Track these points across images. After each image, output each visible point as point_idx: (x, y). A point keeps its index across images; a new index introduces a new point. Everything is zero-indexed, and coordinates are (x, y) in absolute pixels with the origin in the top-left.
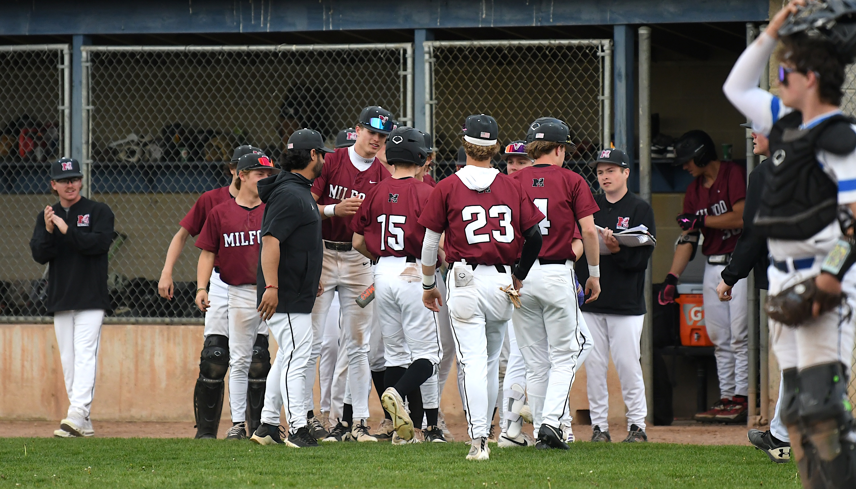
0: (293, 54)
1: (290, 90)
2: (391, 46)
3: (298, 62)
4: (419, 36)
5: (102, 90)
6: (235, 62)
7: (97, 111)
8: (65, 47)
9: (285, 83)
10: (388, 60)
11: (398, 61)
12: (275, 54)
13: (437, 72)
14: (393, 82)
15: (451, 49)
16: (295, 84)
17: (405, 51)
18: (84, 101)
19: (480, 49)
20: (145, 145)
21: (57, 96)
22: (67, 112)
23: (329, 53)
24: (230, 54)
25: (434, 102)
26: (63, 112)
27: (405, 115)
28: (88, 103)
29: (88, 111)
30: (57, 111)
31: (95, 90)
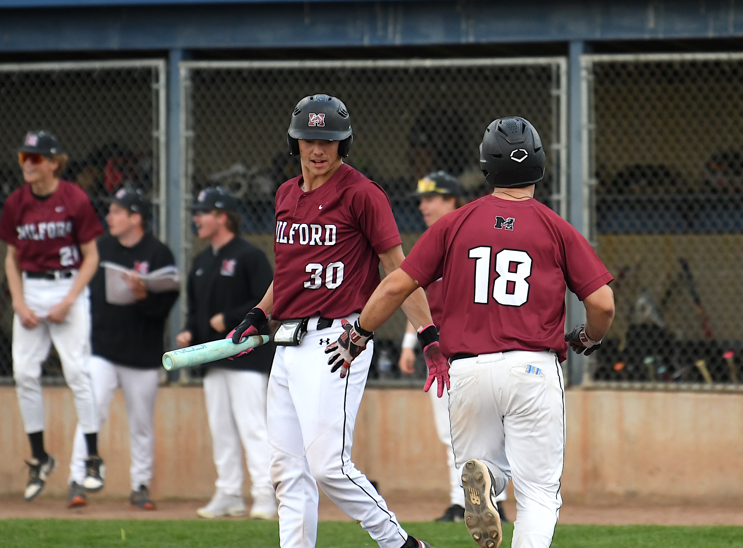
0: (427, 70)
1: (423, 113)
2: (542, 61)
3: (432, 80)
4: (575, 49)
5: (204, 113)
6: (359, 80)
7: (198, 137)
8: (160, 64)
9: (418, 104)
10: (539, 78)
11: (549, 78)
12: (406, 70)
13: (596, 91)
14: (545, 103)
15: (612, 65)
16: (428, 105)
17: (558, 67)
18: (182, 126)
19: (647, 65)
20: (253, 177)
21: (150, 120)
22: (163, 139)
23: (470, 69)
24: (353, 71)
25: (593, 126)
26: (158, 140)
27: (558, 141)
28: (187, 128)
29: (187, 139)
30: (150, 137)
31: (194, 113)
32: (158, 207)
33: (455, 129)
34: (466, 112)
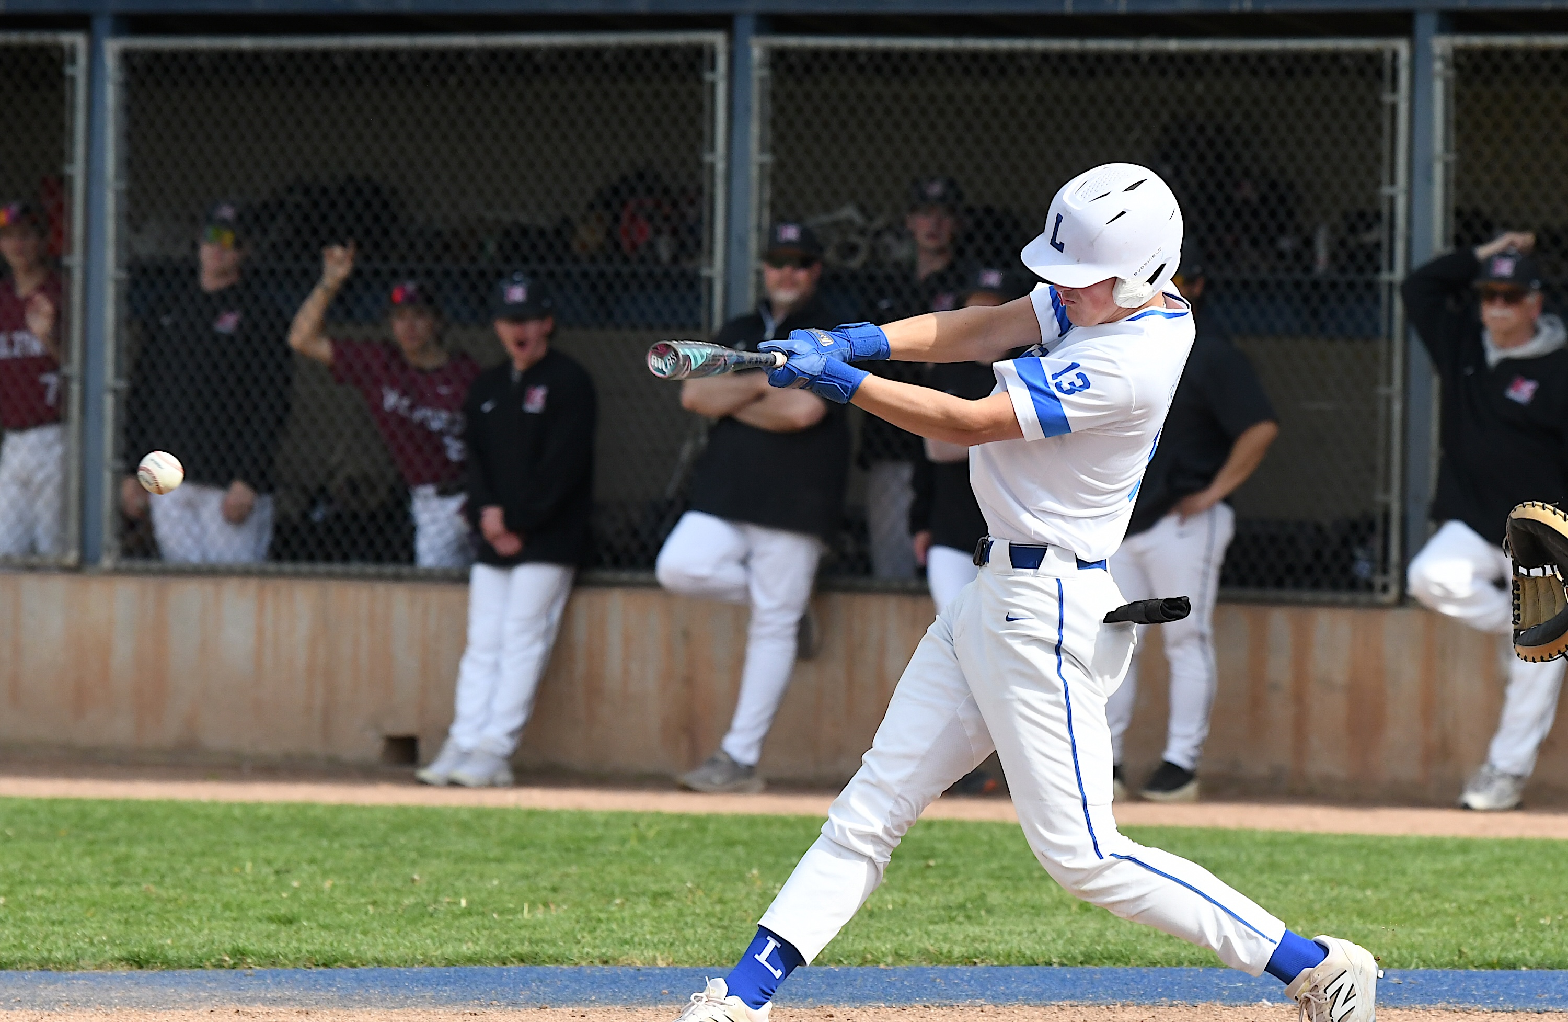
0: (1171, 57)
2: (1368, 44)
3: (1181, 74)
4: (1425, 24)
5: (790, 124)
6: (1055, 71)
7: (780, 165)
8: (718, 40)
9: (1155, 115)
10: (1361, 72)
11: (1379, 74)
12: (1135, 57)
13: (1459, 98)
14: (1370, 115)
15: (1487, 53)
16: (1174, 116)
17: (1395, 55)
18: (754, 145)
19: (1546, 53)
20: (878, 234)
21: (700, 135)
22: (720, 167)
23: (1244, 57)
24: (1045, 56)
25: (1452, 157)
26: (712, 167)
27: (1393, 181)
28: (762, 150)
29: (762, 166)
30: (700, 164)
31: (774, 124)
32: (710, 282)
33: (1220, 158)
34: (1238, 130)
